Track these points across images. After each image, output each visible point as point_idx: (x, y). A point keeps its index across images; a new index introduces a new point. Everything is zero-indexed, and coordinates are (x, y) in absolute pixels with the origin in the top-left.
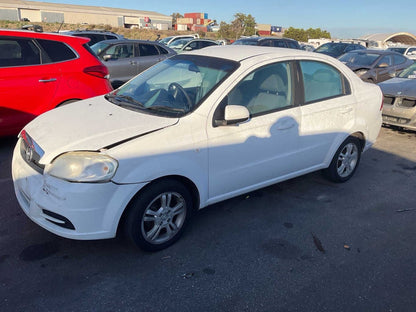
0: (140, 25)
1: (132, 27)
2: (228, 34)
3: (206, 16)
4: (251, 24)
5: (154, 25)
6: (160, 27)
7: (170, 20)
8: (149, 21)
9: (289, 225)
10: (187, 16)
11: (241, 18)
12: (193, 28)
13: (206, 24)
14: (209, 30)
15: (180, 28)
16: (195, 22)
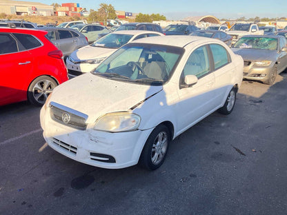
0: (29, 12)
1: (23, 14)
2: (96, 18)
3: (78, 5)
4: (112, 11)
5: (40, 12)
6: (45, 14)
7: (52, 8)
8: (36, 9)
9: (217, 143)
10: (64, 5)
11: (104, 7)
12: (70, 14)
13: (78, 11)
14: (82, 15)
15: (60, 14)
16: (70, 10)
